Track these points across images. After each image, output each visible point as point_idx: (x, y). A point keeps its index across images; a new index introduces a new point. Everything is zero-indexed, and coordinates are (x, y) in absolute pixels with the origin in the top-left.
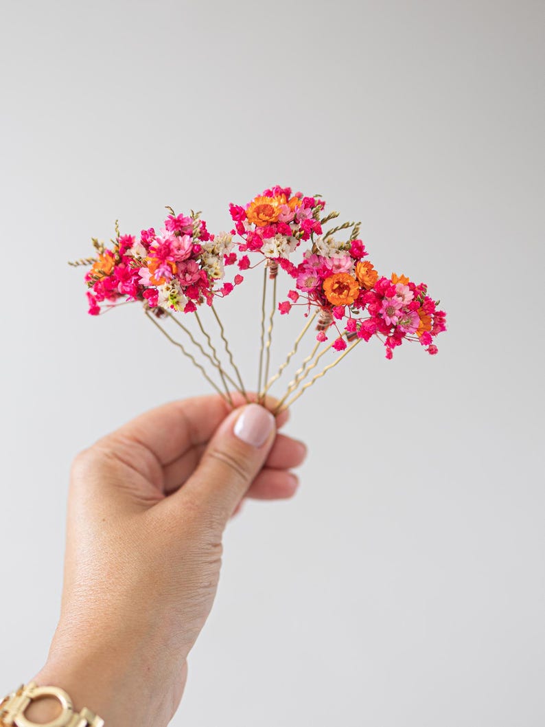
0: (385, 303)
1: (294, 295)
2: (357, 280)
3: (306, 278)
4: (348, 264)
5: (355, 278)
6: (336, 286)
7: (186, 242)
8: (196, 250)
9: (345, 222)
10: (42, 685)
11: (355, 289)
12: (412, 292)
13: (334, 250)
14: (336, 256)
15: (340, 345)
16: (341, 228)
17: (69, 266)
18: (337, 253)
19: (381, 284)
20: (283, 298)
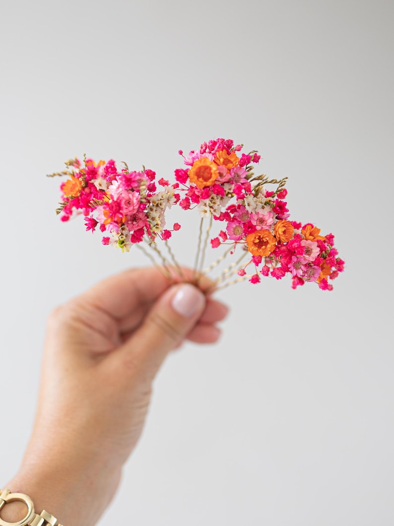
0: (294, 259)
1: (223, 234)
2: (275, 236)
3: (234, 226)
4: (270, 220)
5: (273, 235)
6: (257, 241)
7: (135, 197)
8: (141, 209)
9: (274, 179)
10: (14, 492)
11: (272, 244)
12: (319, 249)
13: (260, 205)
14: (261, 212)
15: (255, 280)
16: (270, 182)
17: (47, 178)
18: (263, 208)
19: (293, 245)
20: (215, 234)
